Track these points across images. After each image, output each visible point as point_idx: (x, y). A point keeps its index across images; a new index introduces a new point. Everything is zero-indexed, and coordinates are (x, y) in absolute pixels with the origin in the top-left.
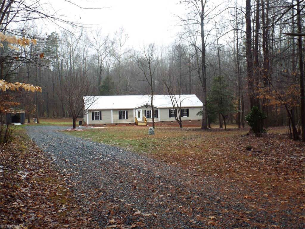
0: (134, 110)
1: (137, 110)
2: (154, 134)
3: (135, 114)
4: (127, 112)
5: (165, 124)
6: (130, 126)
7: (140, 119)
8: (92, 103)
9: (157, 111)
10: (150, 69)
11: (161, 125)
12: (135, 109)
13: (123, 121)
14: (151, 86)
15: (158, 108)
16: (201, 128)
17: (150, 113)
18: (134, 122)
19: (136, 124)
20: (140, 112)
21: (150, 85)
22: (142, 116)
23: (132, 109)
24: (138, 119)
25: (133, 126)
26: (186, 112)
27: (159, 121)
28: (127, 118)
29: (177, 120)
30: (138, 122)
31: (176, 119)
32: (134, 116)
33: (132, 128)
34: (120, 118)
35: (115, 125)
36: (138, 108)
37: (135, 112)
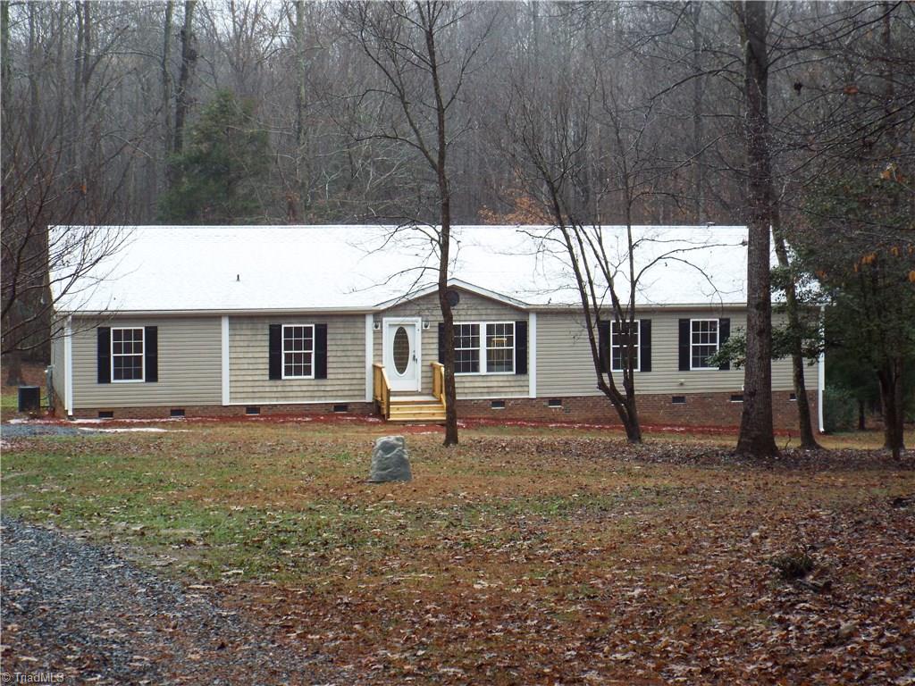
0: (370, 321)
1: (386, 320)
2: (406, 476)
3: (377, 348)
4: (322, 333)
5: (575, 415)
6: (337, 423)
7: (406, 382)
8: (76, 275)
9: (522, 329)
10: (434, 68)
11: (541, 423)
12: (378, 315)
13: (299, 389)
14: (441, 173)
15: (526, 312)
16: (732, 442)
17: (476, 342)
18: (369, 399)
19: (377, 411)
20: (409, 331)
21: (434, 167)
22: (419, 357)
23: (353, 317)
24: (394, 381)
25: (360, 423)
26: (713, 340)
27: (533, 395)
28: (322, 373)
29: (611, 392)
30: (392, 399)
31: (602, 385)
32: (370, 360)
33: (352, 436)
34: (275, 374)
35: (243, 418)
36: (396, 310)
37: (378, 334)
